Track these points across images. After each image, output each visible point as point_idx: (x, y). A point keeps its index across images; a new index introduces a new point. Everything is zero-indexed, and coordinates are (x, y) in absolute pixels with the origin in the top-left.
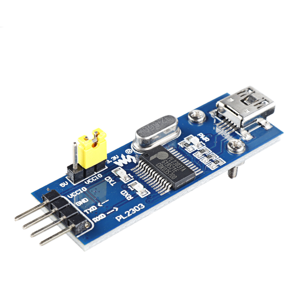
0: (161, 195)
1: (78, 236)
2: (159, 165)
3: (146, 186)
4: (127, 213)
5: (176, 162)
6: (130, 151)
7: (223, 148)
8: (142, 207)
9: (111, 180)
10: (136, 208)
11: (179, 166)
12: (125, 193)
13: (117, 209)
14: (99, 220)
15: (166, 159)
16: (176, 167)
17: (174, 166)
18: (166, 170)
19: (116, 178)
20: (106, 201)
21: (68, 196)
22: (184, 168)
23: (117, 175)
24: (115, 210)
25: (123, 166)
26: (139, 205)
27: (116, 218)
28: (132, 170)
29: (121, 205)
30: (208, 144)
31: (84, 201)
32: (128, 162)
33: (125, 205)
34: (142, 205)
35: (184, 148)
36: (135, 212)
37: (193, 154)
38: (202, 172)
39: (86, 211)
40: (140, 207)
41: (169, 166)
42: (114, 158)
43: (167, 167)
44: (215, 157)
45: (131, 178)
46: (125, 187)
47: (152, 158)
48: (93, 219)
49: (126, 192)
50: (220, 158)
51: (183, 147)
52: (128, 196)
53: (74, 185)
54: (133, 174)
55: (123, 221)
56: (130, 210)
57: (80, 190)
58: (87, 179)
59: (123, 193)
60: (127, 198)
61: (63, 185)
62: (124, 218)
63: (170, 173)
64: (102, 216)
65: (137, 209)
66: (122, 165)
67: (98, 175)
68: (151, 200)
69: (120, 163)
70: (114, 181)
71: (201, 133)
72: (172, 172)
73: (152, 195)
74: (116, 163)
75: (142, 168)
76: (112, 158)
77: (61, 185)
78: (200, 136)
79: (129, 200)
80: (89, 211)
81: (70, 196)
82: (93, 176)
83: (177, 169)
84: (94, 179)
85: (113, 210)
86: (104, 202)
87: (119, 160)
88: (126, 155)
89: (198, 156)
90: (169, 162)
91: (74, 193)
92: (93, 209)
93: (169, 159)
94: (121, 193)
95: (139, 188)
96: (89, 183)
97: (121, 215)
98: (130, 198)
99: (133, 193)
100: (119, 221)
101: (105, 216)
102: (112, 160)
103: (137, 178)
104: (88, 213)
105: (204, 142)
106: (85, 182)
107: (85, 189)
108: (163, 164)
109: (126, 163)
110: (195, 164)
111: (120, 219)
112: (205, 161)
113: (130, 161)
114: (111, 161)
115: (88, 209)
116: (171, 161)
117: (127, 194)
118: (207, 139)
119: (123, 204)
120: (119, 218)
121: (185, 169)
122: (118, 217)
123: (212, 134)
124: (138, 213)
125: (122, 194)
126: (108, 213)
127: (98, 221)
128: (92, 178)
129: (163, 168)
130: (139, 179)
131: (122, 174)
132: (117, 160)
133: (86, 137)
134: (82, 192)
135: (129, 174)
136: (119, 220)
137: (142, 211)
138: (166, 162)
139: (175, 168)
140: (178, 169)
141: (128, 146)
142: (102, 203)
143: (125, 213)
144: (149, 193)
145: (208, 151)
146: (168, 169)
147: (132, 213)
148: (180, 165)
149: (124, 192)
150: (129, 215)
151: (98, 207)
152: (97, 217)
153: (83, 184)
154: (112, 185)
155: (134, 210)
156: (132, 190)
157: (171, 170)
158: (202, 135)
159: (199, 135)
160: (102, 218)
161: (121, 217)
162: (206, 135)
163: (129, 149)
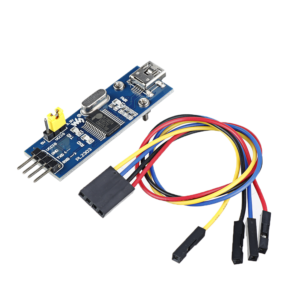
0: (101, 141)
1: (55, 174)
2: (97, 122)
3: (91, 136)
4: (82, 155)
5: (107, 119)
6: (80, 115)
7: (136, 105)
9: (71, 136)
10: (87, 151)
13: (76, 154)
14: (66, 161)
15: (101, 118)
16: (108, 122)
18: (102, 125)
19: (73, 134)
20: (69, 150)
21: (46, 150)
22: (112, 122)
23: (74, 132)
24: (75, 154)
25: (77, 125)
26: (88, 149)
27: (76, 159)
28: (82, 127)
29: (78, 151)
30: (127, 104)
31: (56, 151)
33: (80, 150)
34: (90, 149)
35: (113, 108)
36: (86, 154)
37: (118, 112)
38: (124, 122)
39: (58, 157)
40: (89, 150)
41: (104, 122)
42: (71, 121)
44: (132, 111)
45: (82, 133)
46: (79, 139)
47: (93, 119)
48: (63, 162)
49: (80, 142)
50: (135, 112)
51: (111, 108)
53: (49, 142)
54: (83, 130)
55: (80, 161)
56: (83, 153)
57: (53, 145)
58: (56, 137)
59: (78, 143)
60: (81, 146)
61: (42, 143)
62: (80, 159)
63: (105, 127)
64: (67, 159)
65: (88, 152)
67: (62, 134)
68: (95, 145)
69: (75, 124)
70: (72, 136)
71: (122, 97)
72: (106, 126)
73: (95, 142)
74: (72, 124)
75: (88, 125)
76: (69, 122)
77: (41, 143)
78: (122, 98)
79: (82, 147)
80: (59, 157)
81: (48, 150)
82: (60, 135)
83: (109, 123)
84: (60, 136)
85: (74, 155)
87: (74, 122)
88: (77, 118)
89: (121, 112)
91: (49, 147)
92: (62, 155)
94: (77, 143)
95: (87, 138)
96: (57, 140)
97: (78, 157)
98: (82, 145)
99: (84, 142)
101: (69, 159)
102: (69, 123)
103: (85, 132)
104: (59, 158)
105: (124, 102)
106: (55, 139)
107: (55, 144)
108: (100, 122)
109: (78, 124)
110: (120, 118)
111: (78, 159)
112: (125, 115)
113: (80, 122)
114: (69, 124)
115: (59, 156)
116: (105, 119)
117: (81, 143)
118: (126, 100)
119: (79, 150)
120: (77, 159)
123: (129, 96)
124: (88, 154)
125: (78, 144)
126: (71, 157)
128: (59, 136)
129: (100, 124)
130: (87, 133)
131: (76, 131)
132: (72, 122)
133: (51, 114)
134: (54, 146)
135: (81, 131)
136: (77, 160)
137: (90, 152)
138: (101, 120)
141: (79, 112)
142: (67, 151)
143: (81, 155)
144: (94, 141)
145: (127, 108)
146: (103, 124)
148: (110, 121)
149: (79, 142)
150: (83, 156)
151: (64, 154)
152: (65, 160)
153: (54, 141)
154: (71, 139)
155: (86, 153)
156: (83, 140)
157: (105, 124)
158: (123, 98)
159: (121, 98)
160: (68, 160)
161: (78, 158)
162: (125, 98)
163: (79, 114)
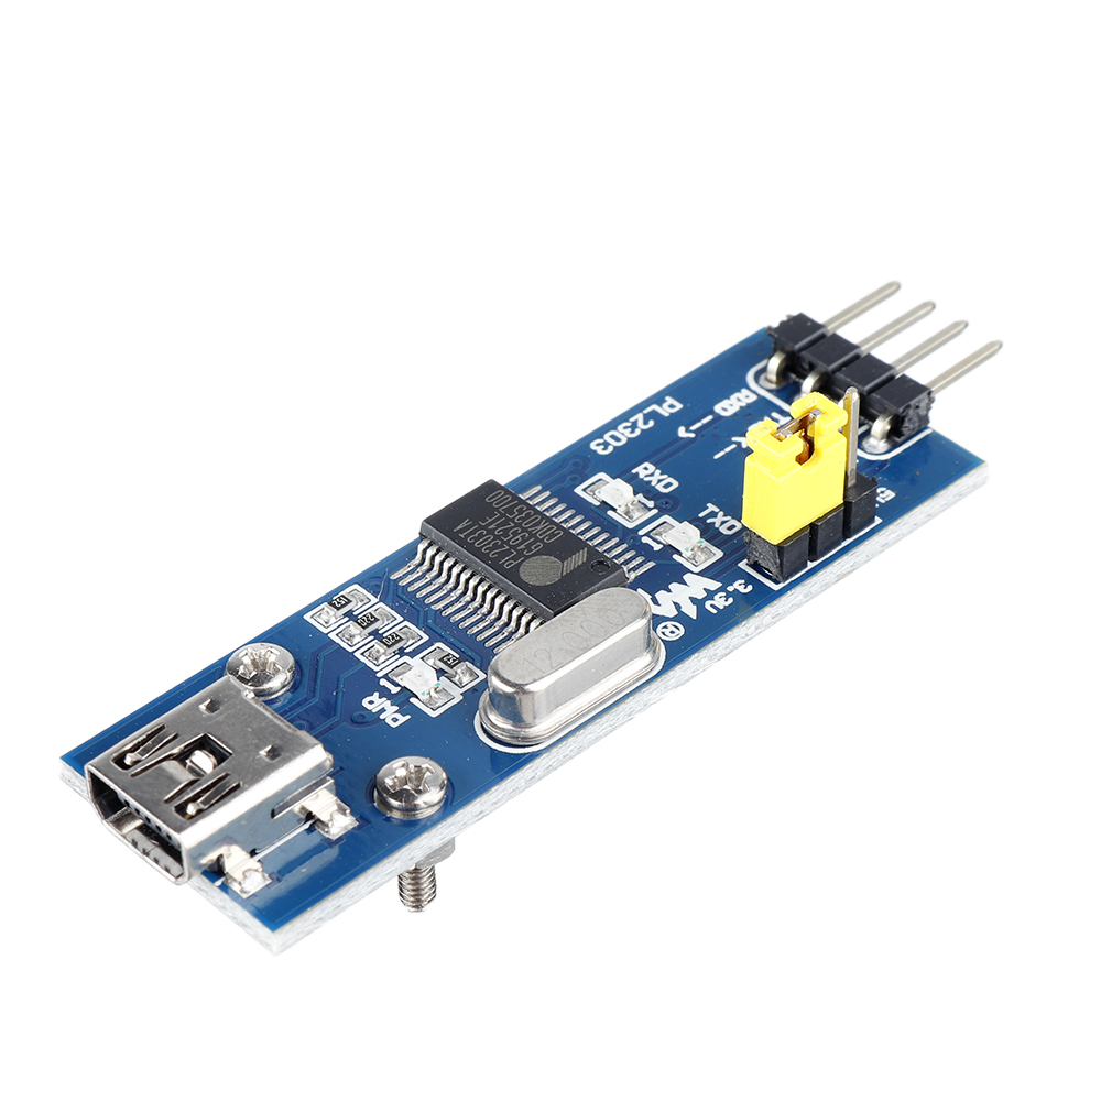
0: (539, 488)
2: (553, 535)
4: (646, 423)
5: (491, 549)
6: (667, 631)
8: (598, 445)
9: (717, 521)
10: (618, 440)
11: (481, 536)
12: (664, 483)
13: (682, 432)
14: (734, 397)
15: (527, 558)
16: (491, 532)
17: (496, 537)
18: (524, 519)
20: (721, 454)
22: (461, 531)
24: (687, 430)
25: (684, 577)
26: (610, 449)
27: (679, 406)
28: (651, 564)
29: (670, 444)
32: (669, 591)
33: (656, 444)
34: (600, 450)
36: (620, 428)
37: (426, 638)
38: (394, 577)
40: (606, 443)
41: (515, 534)
42: (721, 602)
43: (524, 530)
45: (647, 535)
46: (669, 505)
47: (580, 558)
48: (753, 398)
49: (660, 488)
50: (325, 631)
52: (652, 475)
54: (646, 552)
55: (658, 398)
56: (638, 432)
59: (669, 485)
60: (652, 468)
61: (882, 494)
62: (655, 407)
63: (510, 511)
64: (727, 407)
65: (613, 437)
66: (687, 577)
68: (571, 467)
69: (697, 585)
70: (710, 521)
71: (394, 725)
72: (502, 515)
73: (566, 484)
74: (714, 585)
76: (731, 600)
77: (889, 494)
78: (398, 716)
79: (646, 464)
83: (483, 528)
85: (693, 428)
86: (728, 450)
87: (701, 595)
88: (681, 617)
90: (514, 547)
93: (514, 558)
94: (676, 484)
97: (667, 415)
98: (644, 470)
100: (668, 398)
101: (718, 408)
102: (729, 594)
103: (629, 536)
104: (775, 415)
105: (384, 693)
108: (537, 540)
109: (673, 585)
111: (665, 405)
113: (661, 595)
114: (730, 589)
116: (508, 553)
117: (654, 480)
118: (374, 703)
120: (672, 406)
121: (459, 527)
122: (673, 411)
124: (613, 425)
125: (671, 480)
126: (710, 418)
127: (737, 395)
129: (538, 524)
130: (620, 532)
131: (682, 536)
132: (710, 595)
135: (657, 548)
136: (669, 400)
137: (599, 433)
138: (528, 548)
139: (495, 529)
140: (481, 527)
141: (676, 651)
142: (734, 446)
143: (651, 423)
144: (578, 490)
146: (517, 525)
147: (629, 424)
148: (476, 539)
149: (666, 486)
150: (639, 417)
152: (744, 404)
154: (711, 507)
155: (624, 434)
156: (640, 497)
157: (506, 523)
158: (393, 717)
159: (402, 719)
160: (725, 403)
161: (665, 411)
163: (673, 638)
